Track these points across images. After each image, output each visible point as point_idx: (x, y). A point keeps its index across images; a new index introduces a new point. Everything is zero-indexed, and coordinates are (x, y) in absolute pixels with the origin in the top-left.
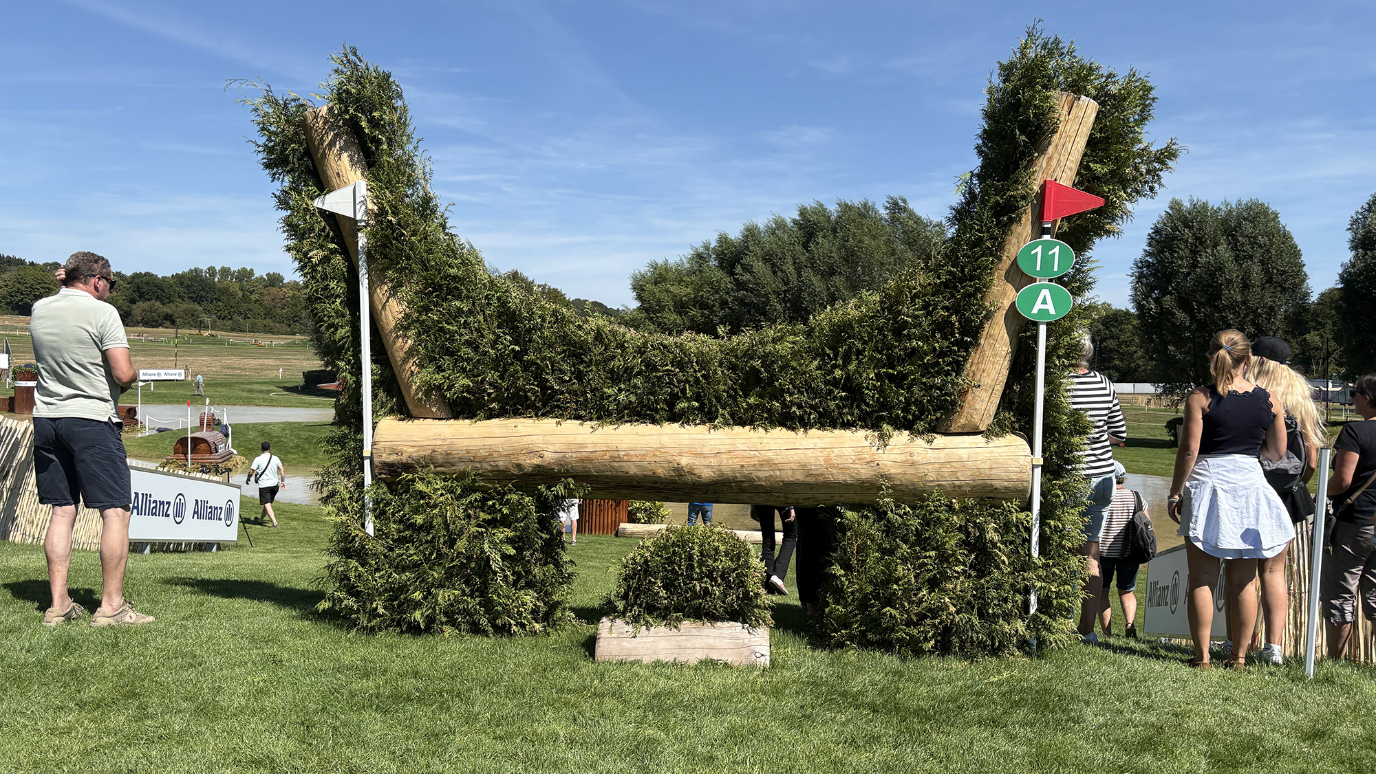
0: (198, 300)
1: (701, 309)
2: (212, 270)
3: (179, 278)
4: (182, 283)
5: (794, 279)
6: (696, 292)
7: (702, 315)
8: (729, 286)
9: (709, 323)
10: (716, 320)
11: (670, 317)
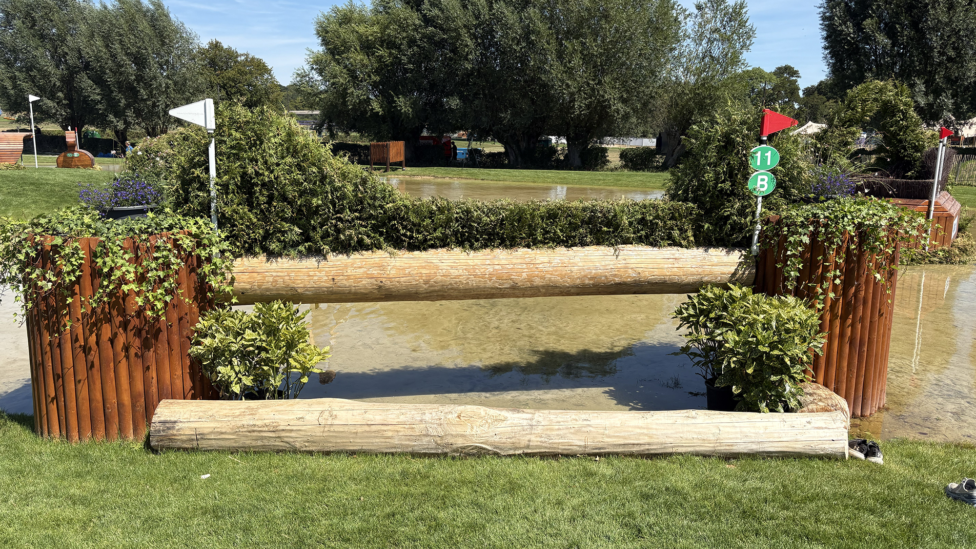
1: (388, 48)
5: (485, 11)
6: (383, 32)
7: (390, 54)
8: (417, 22)
9: (397, 62)
10: (405, 59)
11: (357, 57)
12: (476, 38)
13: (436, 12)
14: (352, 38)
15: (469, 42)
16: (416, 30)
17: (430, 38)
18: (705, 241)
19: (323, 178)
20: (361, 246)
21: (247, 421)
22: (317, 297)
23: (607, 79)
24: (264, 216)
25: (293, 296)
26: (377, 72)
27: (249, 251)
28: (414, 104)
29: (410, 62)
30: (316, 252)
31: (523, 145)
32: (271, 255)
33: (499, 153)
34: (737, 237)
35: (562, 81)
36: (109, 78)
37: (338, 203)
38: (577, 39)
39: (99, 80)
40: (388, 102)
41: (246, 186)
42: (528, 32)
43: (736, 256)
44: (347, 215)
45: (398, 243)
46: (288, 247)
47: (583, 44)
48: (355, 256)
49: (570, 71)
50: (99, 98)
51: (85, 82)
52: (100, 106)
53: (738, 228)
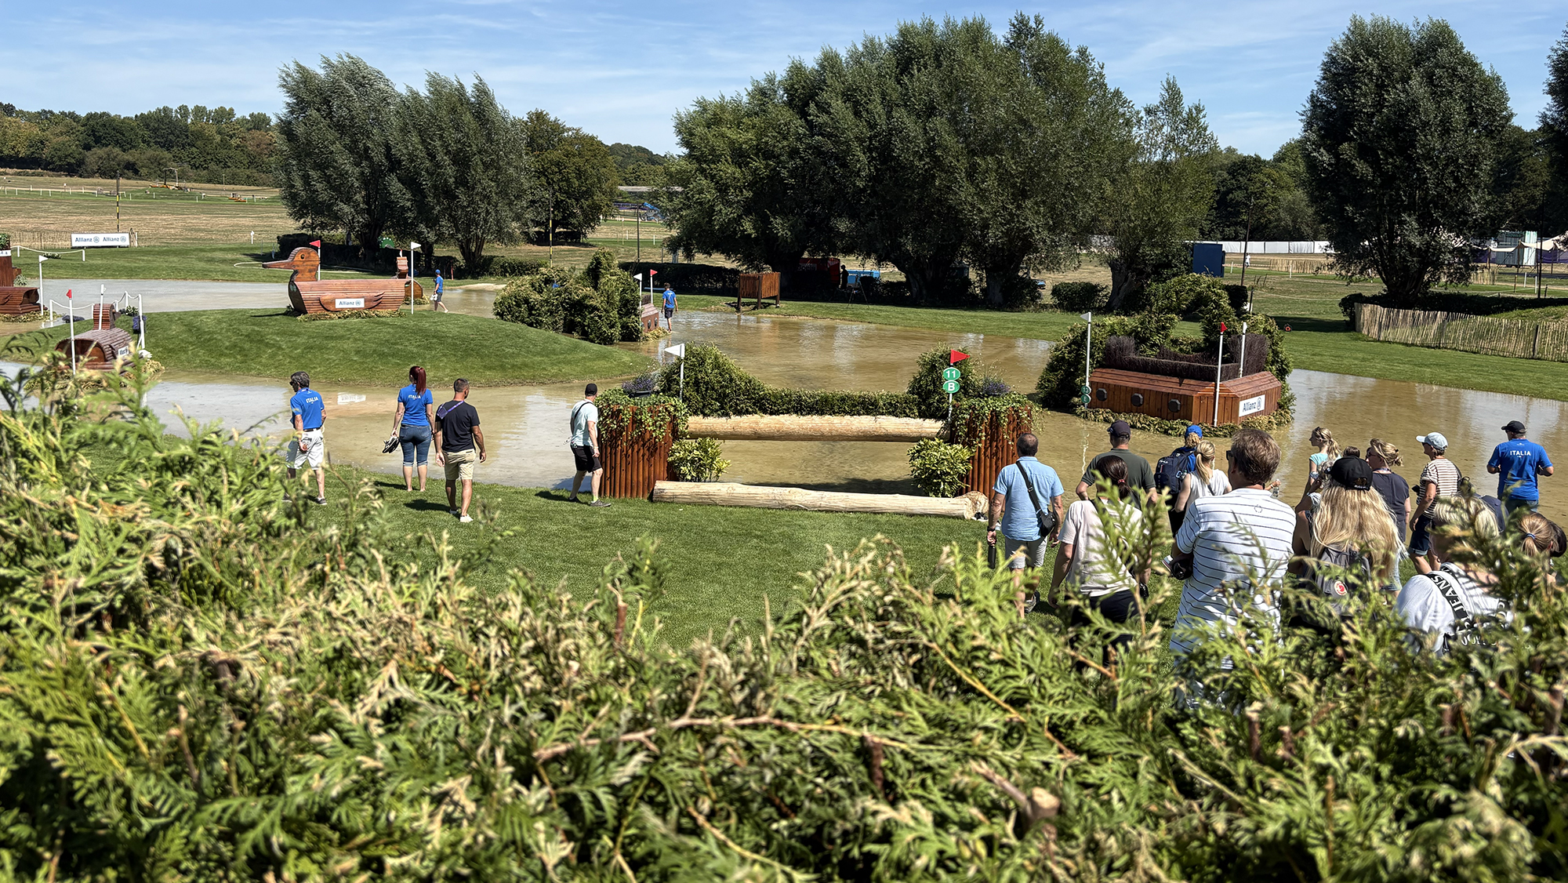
0: (167, 146)
1: (764, 159)
2: (183, 109)
3: (144, 120)
4: (147, 126)
5: (882, 121)
6: (759, 138)
7: (767, 166)
8: (801, 131)
9: (774, 176)
10: (784, 173)
11: (728, 170)
12: (870, 150)
13: (824, 118)
14: (721, 145)
15: (862, 157)
16: (799, 139)
17: (817, 150)
18: (923, 415)
19: (731, 380)
20: (747, 412)
21: (696, 490)
22: (725, 437)
23: (1028, 203)
24: (703, 398)
25: (715, 436)
26: (751, 186)
27: (695, 413)
28: (792, 228)
29: (791, 177)
30: (727, 415)
31: (930, 274)
32: (705, 415)
33: (900, 283)
34: (939, 414)
35: (973, 205)
36: (426, 183)
37: (738, 391)
38: (992, 155)
39: (411, 182)
40: (763, 223)
41: (697, 383)
42: (931, 147)
43: (940, 424)
44: (742, 397)
45: (765, 412)
46: (713, 412)
47: (999, 162)
48: (744, 417)
49: (982, 195)
50: (409, 204)
51: (395, 185)
52: (409, 214)
53: (938, 409)
